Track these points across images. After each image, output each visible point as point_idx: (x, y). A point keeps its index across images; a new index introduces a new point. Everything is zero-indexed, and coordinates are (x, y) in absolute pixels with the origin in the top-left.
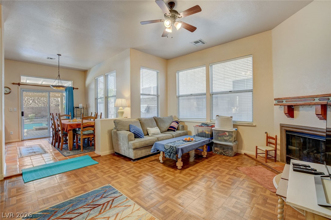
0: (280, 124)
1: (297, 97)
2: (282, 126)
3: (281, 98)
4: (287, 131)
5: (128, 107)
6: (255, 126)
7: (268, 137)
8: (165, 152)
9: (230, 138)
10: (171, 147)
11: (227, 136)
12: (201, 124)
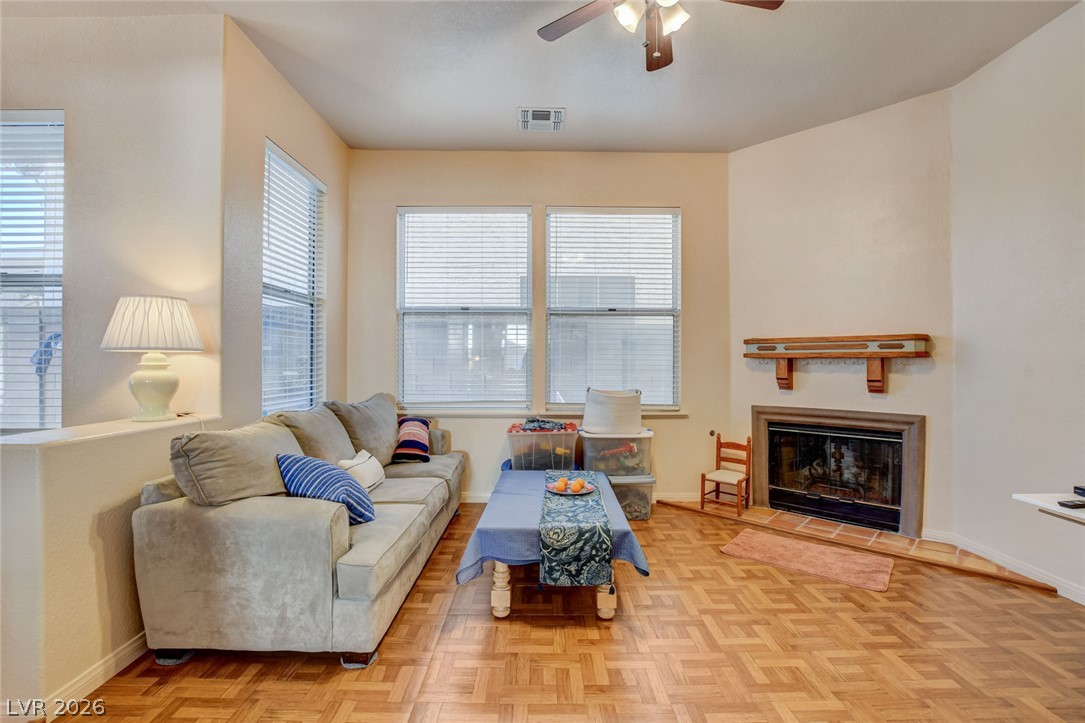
0: (753, 406)
1: (823, 338)
2: (757, 412)
3: (773, 340)
4: (771, 424)
5: (206, 350)
6: (684, 417)
7: (720, 445)
8: (543, 562)
9: (641, 461)
10: (581, 533)
11: (633, 455)
12: (523, 421)
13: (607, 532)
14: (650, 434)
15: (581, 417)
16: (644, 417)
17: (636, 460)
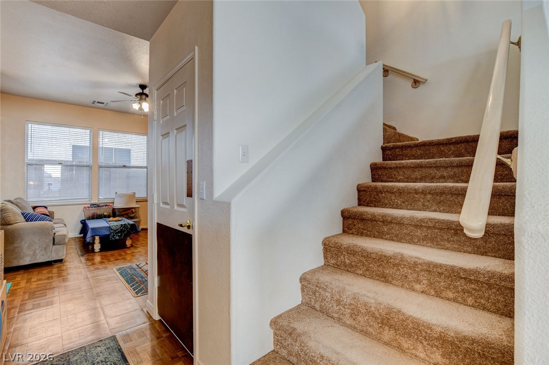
8: (111, 234)
9: (136, 215)
10: (122, 225)
11: (133, 213)
12: (89, 206)
13: (129, 224)
14: (139, 206)
15: (113, 203)
16: (136, 202)
17: (134, 215)
